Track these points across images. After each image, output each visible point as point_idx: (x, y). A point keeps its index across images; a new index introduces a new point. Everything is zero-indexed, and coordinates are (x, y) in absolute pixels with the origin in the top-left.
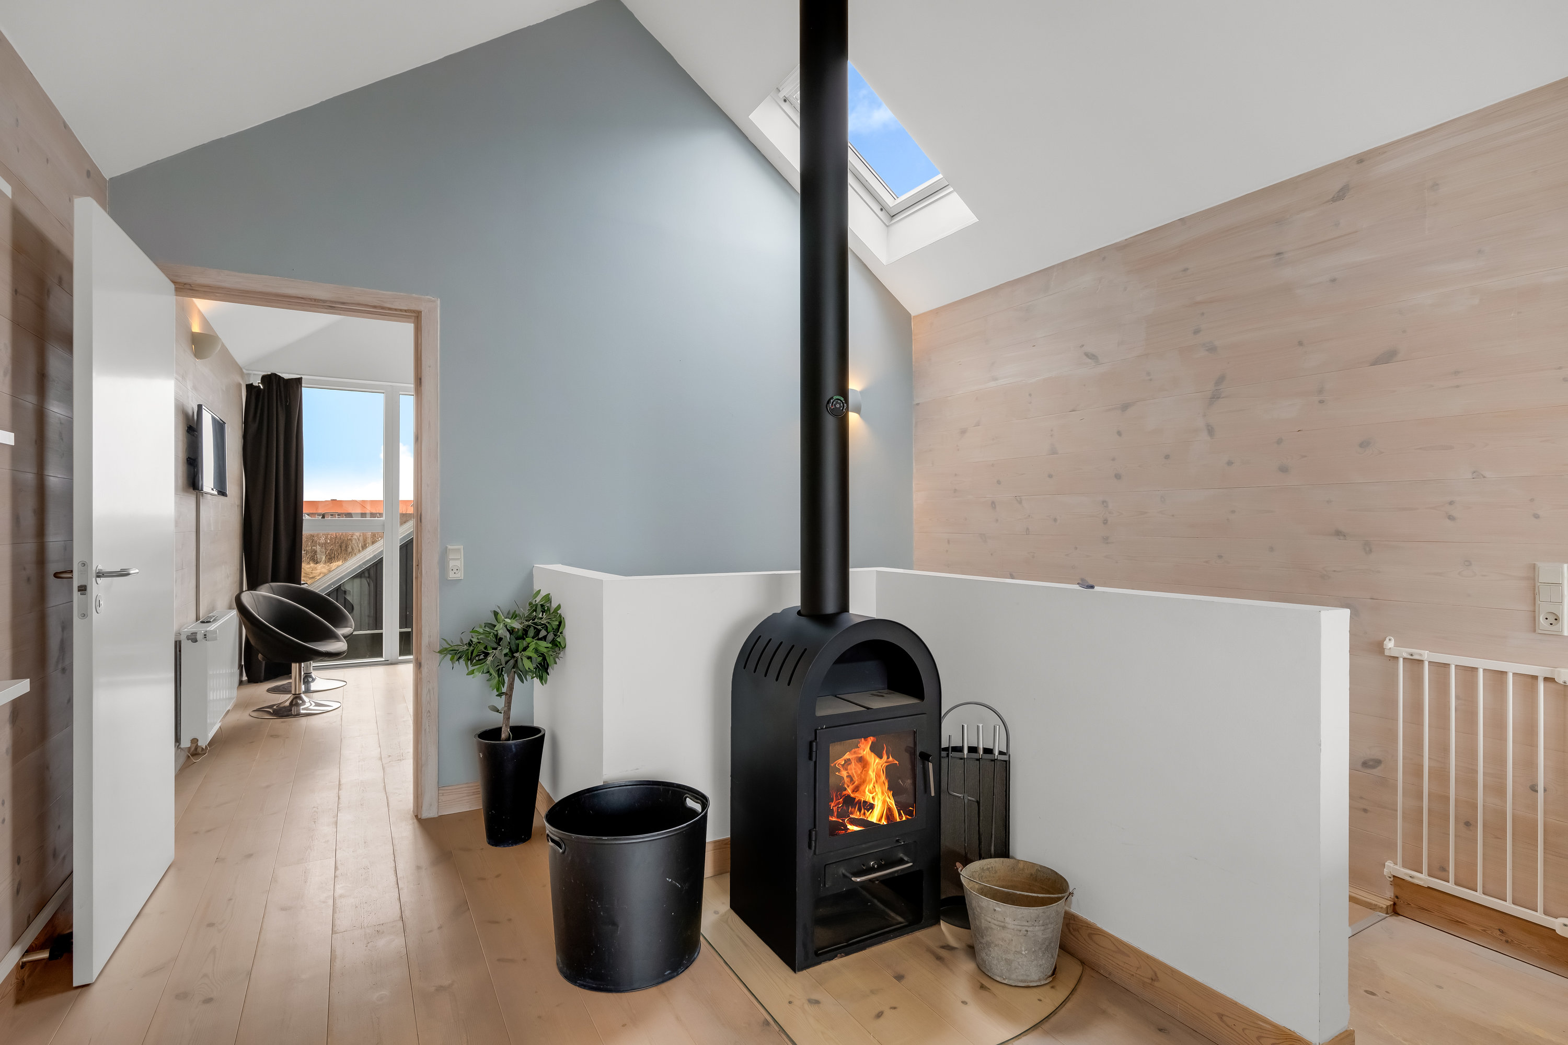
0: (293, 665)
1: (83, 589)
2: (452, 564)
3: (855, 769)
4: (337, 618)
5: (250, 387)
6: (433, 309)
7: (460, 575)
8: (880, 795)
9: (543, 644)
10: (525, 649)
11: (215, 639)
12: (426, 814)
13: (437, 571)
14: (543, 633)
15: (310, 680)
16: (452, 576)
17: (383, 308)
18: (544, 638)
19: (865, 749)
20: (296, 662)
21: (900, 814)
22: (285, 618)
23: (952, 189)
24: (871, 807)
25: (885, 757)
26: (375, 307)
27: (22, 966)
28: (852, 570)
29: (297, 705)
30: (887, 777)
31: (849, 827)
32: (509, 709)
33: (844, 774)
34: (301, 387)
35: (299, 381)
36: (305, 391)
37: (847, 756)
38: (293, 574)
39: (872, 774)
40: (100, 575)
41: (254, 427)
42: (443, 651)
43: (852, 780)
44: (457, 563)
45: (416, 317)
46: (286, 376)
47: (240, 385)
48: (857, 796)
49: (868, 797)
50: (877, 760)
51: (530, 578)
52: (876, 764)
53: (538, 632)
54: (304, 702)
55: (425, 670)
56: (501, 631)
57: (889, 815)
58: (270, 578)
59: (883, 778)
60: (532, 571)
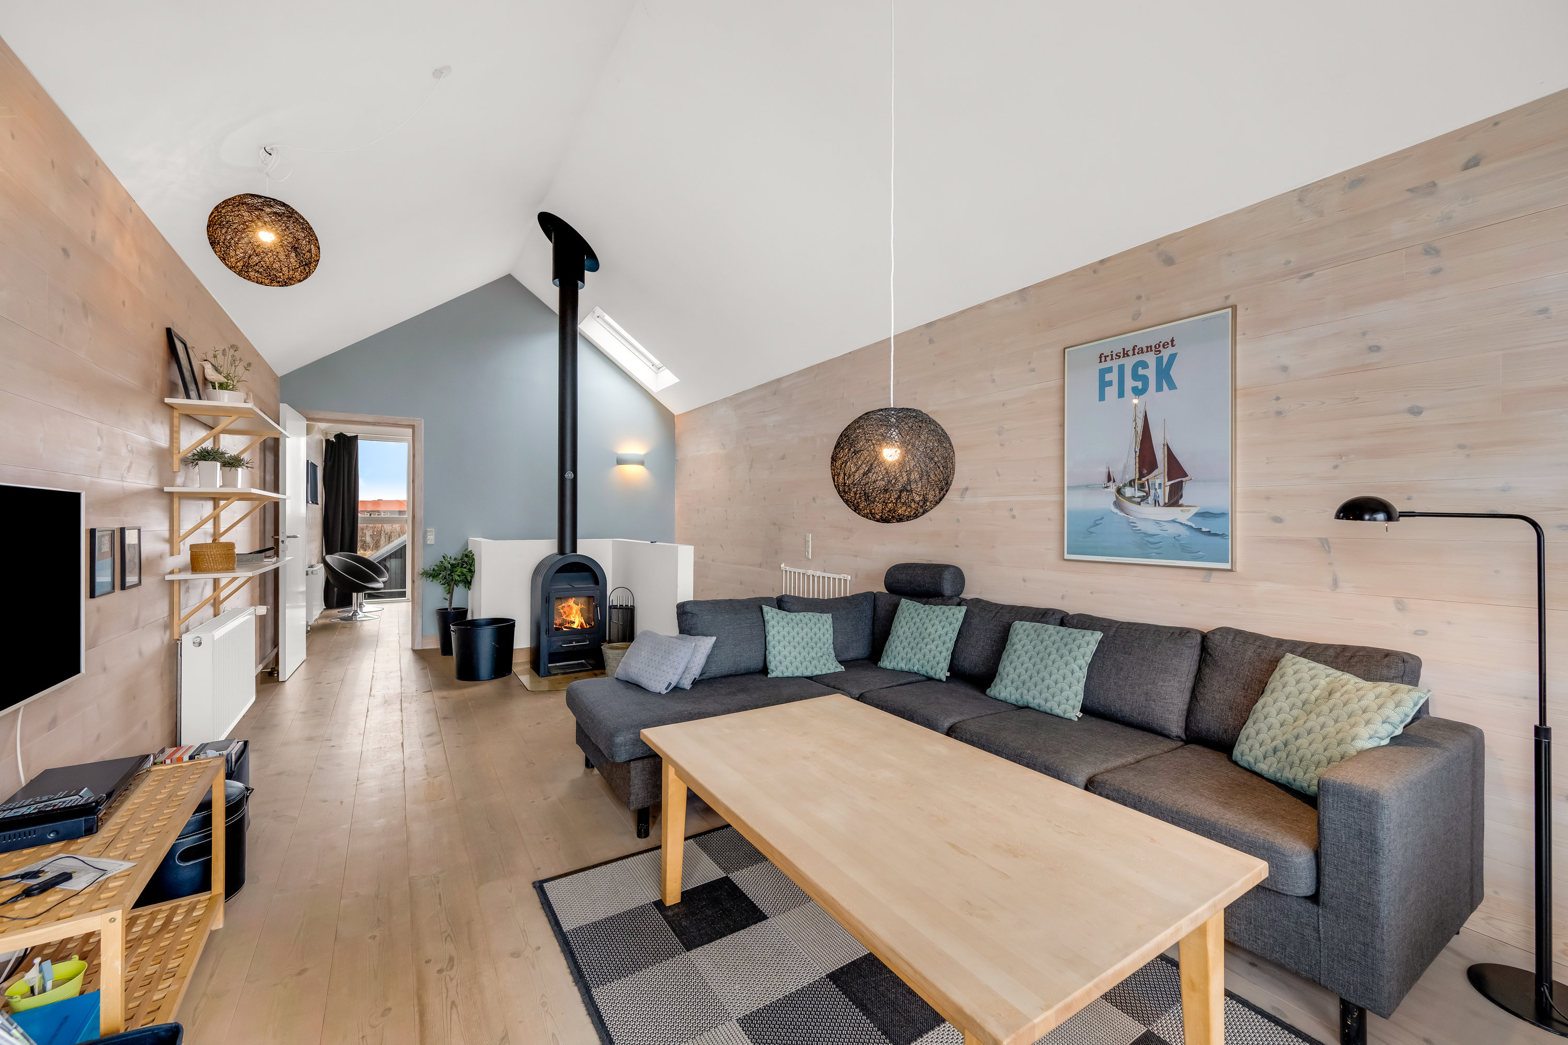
0: (353, 593)
1: (283, 542)
2: (429, 537)
3: (566, 609)
4: (379, 573)
5: (328, 441)
6: (421, 424)
7: (432, 542)
8: (577, 618)
9: (465, 570)
10: (456, 572)
11: (317, 574)
12: (416, 648)
13: (422, 540)
14: (465, 565)
15: (362, 606)
16: (429, 542)
17: (397, 424)
18: (465, 568)
19: (571, 602)
20: (355, 592)
21: (586, 625)
22: (349, 569)
23: (665, 368)
24: (574, 622)
25: (580, 605)
26: (393, 424)
27: (262, 672)
28: (578, 541)
29: (356, 615)
30: (580, 612)
31: (564, 629)
32: (452, 599)
33: (562, 611)
34: (358, 439)
35: (356, 437)
36: (360, 442)
37: (563, 605)
38: (352, 547)
39: (574, 611)
40: (288, 537)
41: (330, 464)
42: (423, 574)
43: (565, 613)
44: (432, 537)
45: (413, 427)
46: (349, 435)
47: (322, 440)
48: (568, 619)
49: (573, 619)
50: (577, 606)
51: (467, 543)
52: (576, 608)
53: (463, 565)
54: (359, 614)
55: (416, 584)
56: (446, 564)
57: (582, 625)
58: (339, 550)
59: (579, 612)
60: (467, 541)
